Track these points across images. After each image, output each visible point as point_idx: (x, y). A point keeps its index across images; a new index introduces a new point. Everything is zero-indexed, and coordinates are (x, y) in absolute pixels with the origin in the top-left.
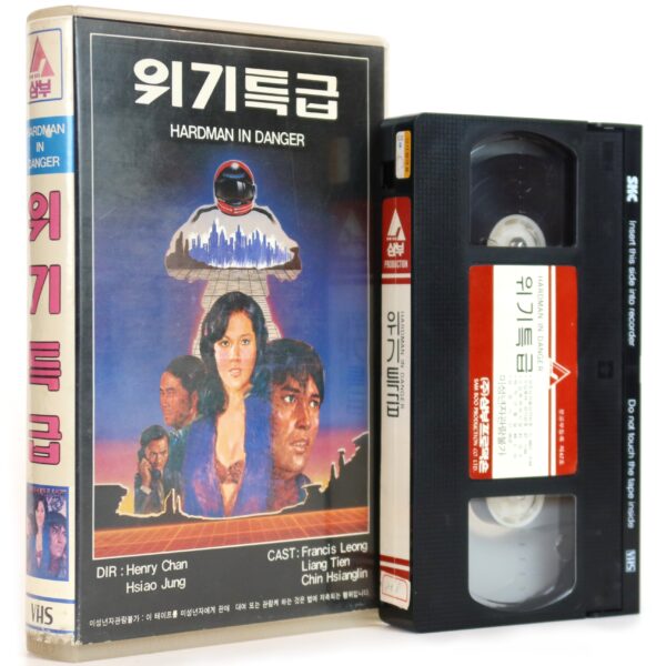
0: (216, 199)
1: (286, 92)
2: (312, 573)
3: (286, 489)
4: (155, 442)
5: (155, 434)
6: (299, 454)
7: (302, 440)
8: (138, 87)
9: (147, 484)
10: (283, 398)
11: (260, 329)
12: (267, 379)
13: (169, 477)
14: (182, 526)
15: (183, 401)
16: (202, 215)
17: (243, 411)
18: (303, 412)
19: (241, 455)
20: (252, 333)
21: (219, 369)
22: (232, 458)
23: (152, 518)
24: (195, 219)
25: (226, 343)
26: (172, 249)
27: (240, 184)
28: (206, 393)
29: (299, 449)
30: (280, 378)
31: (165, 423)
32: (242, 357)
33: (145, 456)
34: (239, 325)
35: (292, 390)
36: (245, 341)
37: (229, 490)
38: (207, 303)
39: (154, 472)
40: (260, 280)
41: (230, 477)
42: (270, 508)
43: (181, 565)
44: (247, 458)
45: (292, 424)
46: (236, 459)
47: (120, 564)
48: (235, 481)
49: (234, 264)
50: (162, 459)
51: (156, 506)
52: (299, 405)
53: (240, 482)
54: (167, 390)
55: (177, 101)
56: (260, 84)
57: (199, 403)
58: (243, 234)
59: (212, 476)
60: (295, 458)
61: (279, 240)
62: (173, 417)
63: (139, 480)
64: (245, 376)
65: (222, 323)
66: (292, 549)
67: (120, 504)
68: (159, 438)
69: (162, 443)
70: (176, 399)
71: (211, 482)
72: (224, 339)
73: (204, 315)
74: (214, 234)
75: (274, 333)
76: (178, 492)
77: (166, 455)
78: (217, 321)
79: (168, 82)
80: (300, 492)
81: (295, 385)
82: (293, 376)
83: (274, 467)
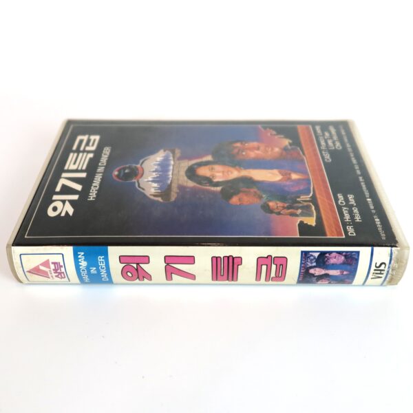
0: (133, 181)
1: (81, 155)
2: (334, 145)
3: (292, 154)
5: (266, 208)
6: (272, 149)
7: (265, 148)
8: (63, 214)
9: (295, 211)
11: (205, 163)
12: (233, 160)
13: (290, 201)
14: (318, 196)
16: (141, 185)
18: (250, 148)
19: (275, 171)
20: (208, 166)
22: (277, 175)
23: (315, 209)
24: (143, 189)
26: (160, 199)
27: (127, 171)
28: (241, 185)
29: (270, 149)
30: (233, 156)
31: (259, 203)
32: (221, 170)
33: (279, 212)
36: (212, 169)
37: (294, 176)
38: (191, 184)
39: (288, 208)
40: (179, 164)
41: (288, 176)
42: (302, 161)
43: (340, 197)
44: (276, 169)
45: (257, 152)
46: (278, 173)
47: (345, 224)
48: (290, 174)
49: (170, 173)
50: (280, 204)
51: (308, 207)
52: (247, 149)
53: (289, 172)
54: (240, 201)
55: (75, 197)
56: (75, 163)
57: (247, 188)
58: (154, 170)
60: (275, 151)
61: (159, 157)
62: (255, 199)
63: (293, 215)
64: (232, 169)
66: (323, 152)
67: (309, 224)
68: (268, 205)
69: (271, 204)
70: (245, 198)
71: (291, 183)
72: (211, 177)
73: (198, 185)
74: (153, 181)
75: (209, 158)
76: (299, 197)
77: (278, 202)
78: (201, 180)
79: (64, 202)
80: (292, 149)
81: (236, 150)
82: (231, 151)
83: (281, 159)
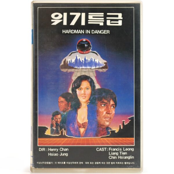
0: (77, 50)
1: (103, 19)
2: (113, 156)
3: (103, 131)
4: (57, 116)
5: (57, 113)
6: (107, 121)
7: (109, 117)
9: (55, 127)
10: (101, 105)
11: (93, 85)
12: (95, 100)
13: (62, 125)
14: (66, 139)
15: (66, 105)
16: (73, 54)
17: (87, 108)
18: (109, 109)
19: (86, 120)
20: (90, 86)
21: (78, 96)
22: (83, 121)
23: (56, 136)
24: (70, 55)
25: (80, 89)
26: (62, 63)
27: (86, 45)
28: (73, 103)
29: (107, 120)
30: (100, 99)
31: (60, 110)
32: (86, 93)
33: (54, 119)
34: (85, 84)
35: (105, 103)
36: (87, 89)
37: (82, 130)
39: (57, 124)
40: (93, 72)
41: (82, 126)
42: (97, 136)
43: (66, 150)
44: (88, 121)
45: (105, 113)
46: (85, 121)
47: (46, 148)
48: (84, 128)
49: (83, 67)
50: (59, 120)
51: (58, 133)
52: (107, 107)
53: (86, 128)
54: (61, 101)
55: (65, 23)
57: (71, 106)
58: (87, 59)
59: (76, 126)
60: (106, 122)
61: (100, 60)
62: (62, 109)
63: (52, 126)
64: (87, 98)
65: (79, 84)
66: (105, 148)
67: (46, 132)
68: (59, 114)
69: (59, 116)
70: (63, 104)
71: (76, 127)
72: (80, 88)
73: (73, 82)
74: (77, 59)
75: (97, 86)
77: (61, 119)
78: (77, 83)
79: (62, 19)
81: (106, 101)
82: (105, 99)
83: (98, 124)
